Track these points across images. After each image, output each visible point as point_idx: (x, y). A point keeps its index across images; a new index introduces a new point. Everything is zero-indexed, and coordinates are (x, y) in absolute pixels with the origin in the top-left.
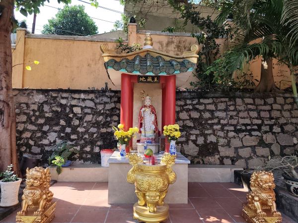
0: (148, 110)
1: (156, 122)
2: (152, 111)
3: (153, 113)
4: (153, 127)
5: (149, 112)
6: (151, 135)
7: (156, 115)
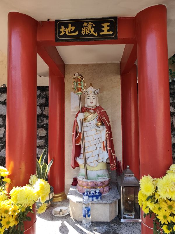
0: (92, 118)
1: (110, 144)
2: (100, 120)
3: (102, 124)
4: (105, 156)
5: (94, 122)
6: (100, 173)
7: (109, 129)
